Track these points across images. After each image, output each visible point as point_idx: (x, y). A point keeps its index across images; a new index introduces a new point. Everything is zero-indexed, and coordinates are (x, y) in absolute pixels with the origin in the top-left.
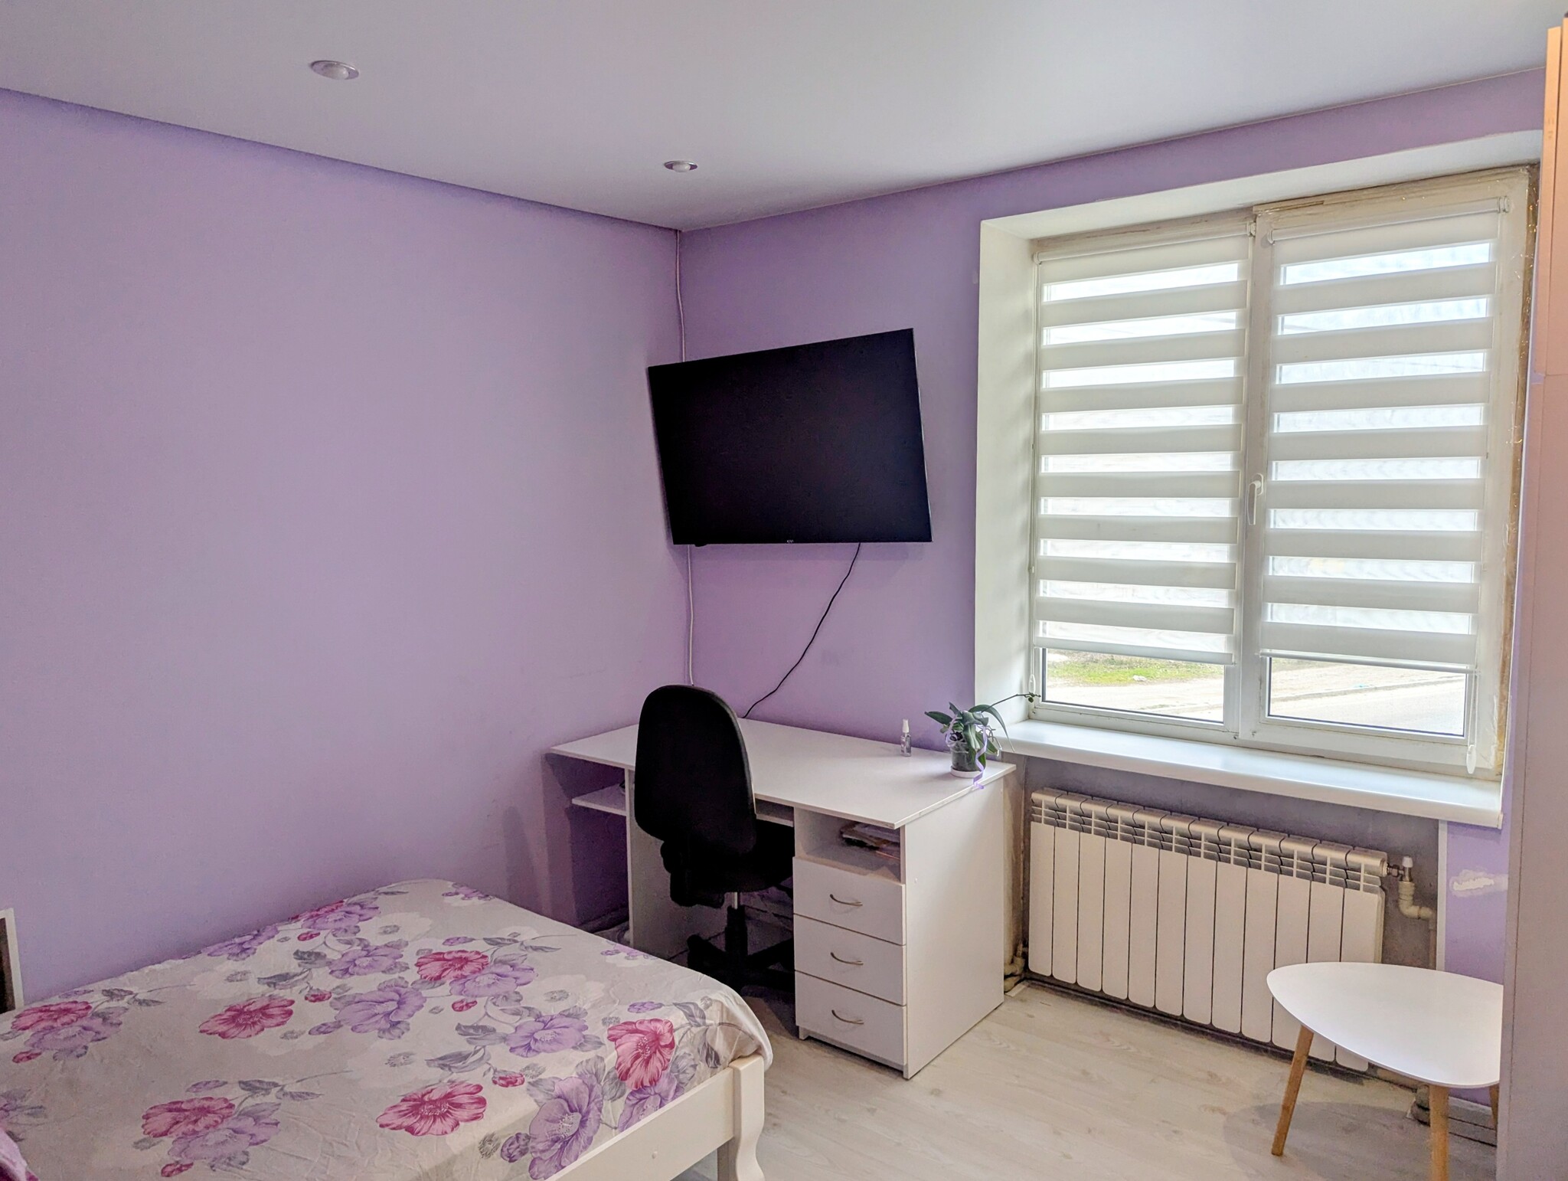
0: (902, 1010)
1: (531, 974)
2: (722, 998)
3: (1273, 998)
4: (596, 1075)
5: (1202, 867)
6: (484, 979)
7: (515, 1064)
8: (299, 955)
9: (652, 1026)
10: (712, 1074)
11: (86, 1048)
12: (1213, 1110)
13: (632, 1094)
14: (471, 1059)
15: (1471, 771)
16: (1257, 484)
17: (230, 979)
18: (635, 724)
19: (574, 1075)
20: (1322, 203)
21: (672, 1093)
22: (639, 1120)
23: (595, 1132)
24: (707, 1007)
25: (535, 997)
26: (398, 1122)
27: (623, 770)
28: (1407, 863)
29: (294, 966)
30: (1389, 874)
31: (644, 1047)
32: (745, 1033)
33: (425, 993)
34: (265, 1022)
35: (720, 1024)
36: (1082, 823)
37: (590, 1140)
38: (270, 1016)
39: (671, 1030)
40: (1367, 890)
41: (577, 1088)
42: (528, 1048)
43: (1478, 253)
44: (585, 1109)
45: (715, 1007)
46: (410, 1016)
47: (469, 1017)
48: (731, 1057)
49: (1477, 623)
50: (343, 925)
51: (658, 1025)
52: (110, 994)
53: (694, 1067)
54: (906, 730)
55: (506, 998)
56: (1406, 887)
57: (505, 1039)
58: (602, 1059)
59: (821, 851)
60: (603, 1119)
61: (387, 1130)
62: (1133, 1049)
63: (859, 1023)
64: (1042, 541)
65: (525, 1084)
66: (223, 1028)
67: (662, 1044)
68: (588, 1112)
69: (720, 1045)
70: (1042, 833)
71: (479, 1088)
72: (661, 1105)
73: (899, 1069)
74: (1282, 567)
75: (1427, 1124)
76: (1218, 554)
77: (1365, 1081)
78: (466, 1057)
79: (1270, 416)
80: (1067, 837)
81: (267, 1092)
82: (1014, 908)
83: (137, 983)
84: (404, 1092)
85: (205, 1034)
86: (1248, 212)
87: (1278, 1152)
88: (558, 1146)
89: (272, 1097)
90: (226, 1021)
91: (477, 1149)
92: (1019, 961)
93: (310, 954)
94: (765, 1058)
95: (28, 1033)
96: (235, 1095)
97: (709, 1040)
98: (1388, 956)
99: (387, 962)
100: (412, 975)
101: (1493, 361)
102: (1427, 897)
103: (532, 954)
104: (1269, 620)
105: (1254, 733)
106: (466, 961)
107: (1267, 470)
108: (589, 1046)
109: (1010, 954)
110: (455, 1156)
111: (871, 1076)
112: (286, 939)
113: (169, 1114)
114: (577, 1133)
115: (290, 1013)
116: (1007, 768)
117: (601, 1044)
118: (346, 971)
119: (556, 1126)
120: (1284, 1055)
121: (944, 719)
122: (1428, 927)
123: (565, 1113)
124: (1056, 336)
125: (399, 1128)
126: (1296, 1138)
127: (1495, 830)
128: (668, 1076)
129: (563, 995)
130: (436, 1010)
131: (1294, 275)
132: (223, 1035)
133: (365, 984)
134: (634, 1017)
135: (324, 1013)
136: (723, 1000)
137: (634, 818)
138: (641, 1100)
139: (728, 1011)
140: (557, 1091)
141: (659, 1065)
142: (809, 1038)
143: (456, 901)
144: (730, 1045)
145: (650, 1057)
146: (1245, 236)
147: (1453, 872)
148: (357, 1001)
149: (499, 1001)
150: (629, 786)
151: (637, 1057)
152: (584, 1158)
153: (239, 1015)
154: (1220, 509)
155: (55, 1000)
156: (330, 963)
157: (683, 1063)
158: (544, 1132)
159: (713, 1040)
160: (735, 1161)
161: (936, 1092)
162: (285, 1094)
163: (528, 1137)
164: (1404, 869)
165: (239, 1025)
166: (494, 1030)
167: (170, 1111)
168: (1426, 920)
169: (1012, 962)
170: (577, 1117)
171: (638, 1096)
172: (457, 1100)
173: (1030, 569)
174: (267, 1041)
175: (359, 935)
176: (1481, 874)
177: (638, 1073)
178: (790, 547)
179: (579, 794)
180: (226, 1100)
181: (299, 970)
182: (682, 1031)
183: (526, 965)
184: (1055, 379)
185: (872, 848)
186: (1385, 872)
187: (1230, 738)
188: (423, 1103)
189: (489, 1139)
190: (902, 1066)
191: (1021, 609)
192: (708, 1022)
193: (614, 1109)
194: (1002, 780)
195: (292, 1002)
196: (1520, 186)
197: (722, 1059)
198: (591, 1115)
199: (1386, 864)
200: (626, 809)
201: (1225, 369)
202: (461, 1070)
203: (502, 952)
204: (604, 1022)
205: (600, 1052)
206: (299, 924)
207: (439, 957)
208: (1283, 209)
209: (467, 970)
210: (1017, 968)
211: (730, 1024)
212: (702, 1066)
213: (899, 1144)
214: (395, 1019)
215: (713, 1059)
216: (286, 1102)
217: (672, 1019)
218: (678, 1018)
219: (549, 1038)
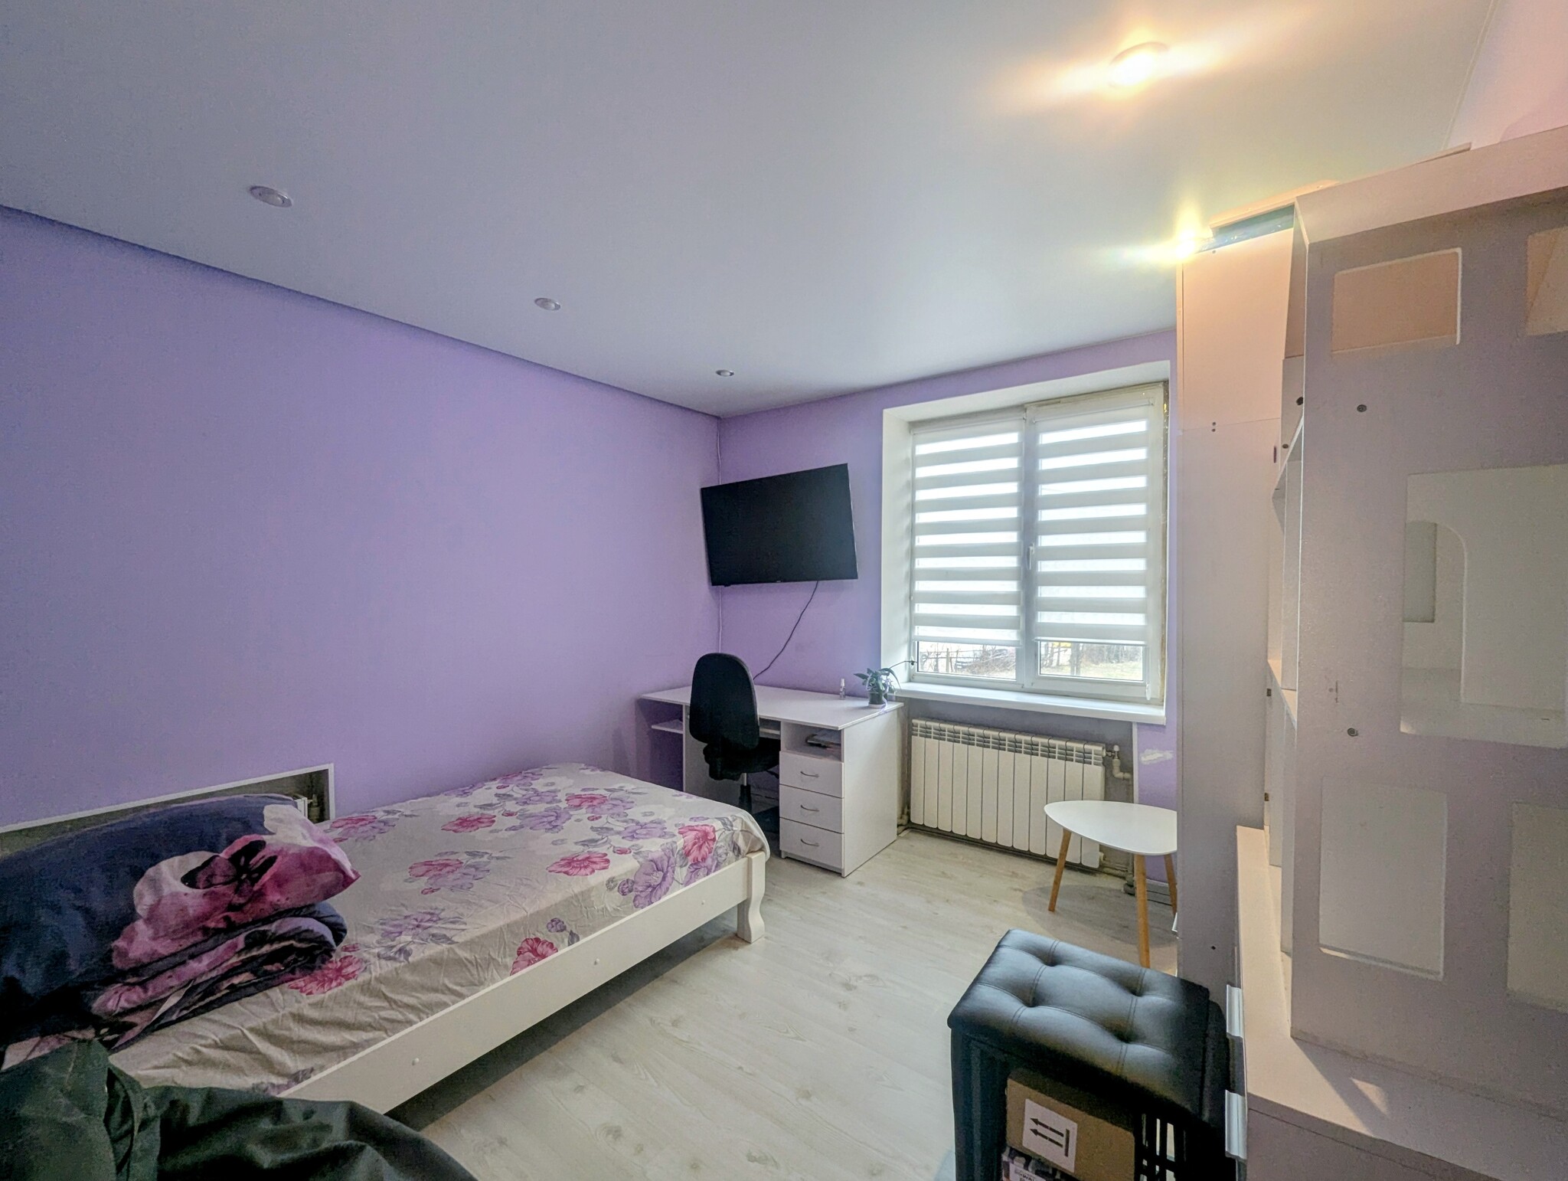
0: (841, 838)
1: (631, 805)
2: (743, 818)
3: (1047, 815)
4: (672, 852)
5: (1007, 756)
6: (605, 807)
7: (626, 844)
8: (497, 795)
9: (703, 828)
10: (737, 860)
11: (374, 836)
12: (1016, 890)
13: (691, 865)
14: (599, 843)
15: (1148, 699)
16: (1031, 548)
17: (458, 806)
18: (688, 685)
19: (660, 850)
20: (1059, 402)
21: (713, 868)
22: (695, 881)
23: (670, 885)
24: (734, 820)
25: (636, 813)
26: (559, 869)
27: (682, 706)
28: (1116, 748)
29: (495, 800)
30: (1107, 755)
31: (699, 839)
32: (755, 836)
33: (571, 813)
34: (480, 825)
35: (741, 831)
36: (940, 736)
37: (668, 889)
38: (483, 822)
39: (714, 831)
40: (1095, 764)
41: (661, 857)
42: (633, 837)
43: (1139, 426)
44: (665, 870)
45: (738, 821)
46: (564, 823)
47: (597, 824)
48: (747, 851)
49: (1147, 619)
50: (522, 782)
51: (707, 827)
52: (388, 812)
53: (726, 854)
54: (843, 684)
55: (619, 815)
56: (1116, 762)
57: (619, 833)
58: (675, 843)
59: (795, 748)
60: (676, 878)
61: (552, 873)
62: (970, 861)
63: (816, 845)
64: (917, 582)
65: (632, 853)
66: (455, 828)
67: (709, 838)
68: (667, 872)
69: (741, 843)
70: (918, 741)
71: (606, 855)
72: (708, 874)
73: (839, 872)
74: (1045, 592)
75: (1133, 894)
76: (1011, 586)
77: (1097, 875)
78: (597, 841)
79: (1037, 512)
80: (932, 742)
81: (482, 856)
82: (902, 788)
83: (405, 808)
84: (562, 856)
85: (444, 831)
86: (1021, 407)
87: (1052, 909)
88: (650, 889)
89: (485, 859)
90: (457, 824)
91: (605, 885)
92: (905, 817)
93: (504, 795)
94: (766, 854)
95: (340, 830)
96: (464, 858)
97: (734, 840)
98: (1107, 796)
99: (549, 799)
100: (563, 805)
101: (1150, 481)
102: (1127, 768)
103: (631, 795)
104: (1039, 621)
105: (1032, 684)
106: (594, 798)
107: (1035, 540)
108: (667, 836)
109: (900, 813)
110: (593, 887)
111: (821, 876)
112: (490, 788)
113: (424, 867)
114: (660, 884)
115: (493, 821)
116: (900, 704)
117: (674, 835)
118: (525, 803)
119: (648, 877)
120: (1051, 862)
121: (864, 677)
122: (1129, 784)
123: (654, 871)
124: (922, 472)
125: (559, 872)
126: (1060, 902)
127: (1163, 726)
128: (712, 857)
129: (652, 814)
130: (578, 820)
131: (1046, 439)
132: (455, 831)
133: (535, 809)
134: (693, 823)
135: (514, 821)
136: (743, 817)
137: (689, 731)
138: (696, 869)
139: (746, 823)
140: (650, 858)
141: (707, 850)
142: (787, 858)
143: (588, 772)
144: (746, 844)
145: (702, 845)
146: (1020, 419)
147: (1141, 751)
148: (531, 816)
149: (614, 816)
150: (686, 716)
151: (695, 844)
152: (664, 899)
153: (463, 822)
154: (1011, 562)
155: (355, 815)
156: (516, 799)
157: (720, 851)
158: (642, 880)
159: (737, 838)
160: (747, 914)
161: (860, 883)
162: (493, 857)
163: (633, 882)
164: (1115, 752)
165: (463, 827)
166: (612, 829)
167: (425, 865)
168: (1128, 780)
169: (901, 818)
170: (661, 874)
171: (695, 867)
172: (594, 860)
173: (910, 598)
174: (481, 833)
175: (532, 787)
176: (1155, 751)
177: (695, 853)
178: (779, 585)
179: (656, 723)
180: (458, 860)
181: (498, 802)
182: (720, 832)
183: (629, 800)
184: (922, 495)
185: (825, 747)
186: (1104, 754)
187: (1019, 687)
188: (574, 861)
189: (611, 880)
190: (841, 870)
191: (906, 619)
192: (734, 829)
193: (681, 873)
194: (896, 712)
195: (495, 816)
196: (1159, 392)
197: (742, 851)
198: (668, 874)
199: (1105, 750)
200: (683, 730)
201: (1012, 488)
202: (595, 846)
203: (615, 795)
204: (676, 825)
205: (674, 839)
206: (497, 782)
207: (578, 797)
208: (1040, 406)
209: (595, 802)
210: (904, 822)
211: (746, 831)
212: (731, 854)
213: (840, 910)
214: (555, 824)
215: (736, 849)
216: (493, 862)
217: (714, 825)
218: (718, 825)
219: (645, 833)
